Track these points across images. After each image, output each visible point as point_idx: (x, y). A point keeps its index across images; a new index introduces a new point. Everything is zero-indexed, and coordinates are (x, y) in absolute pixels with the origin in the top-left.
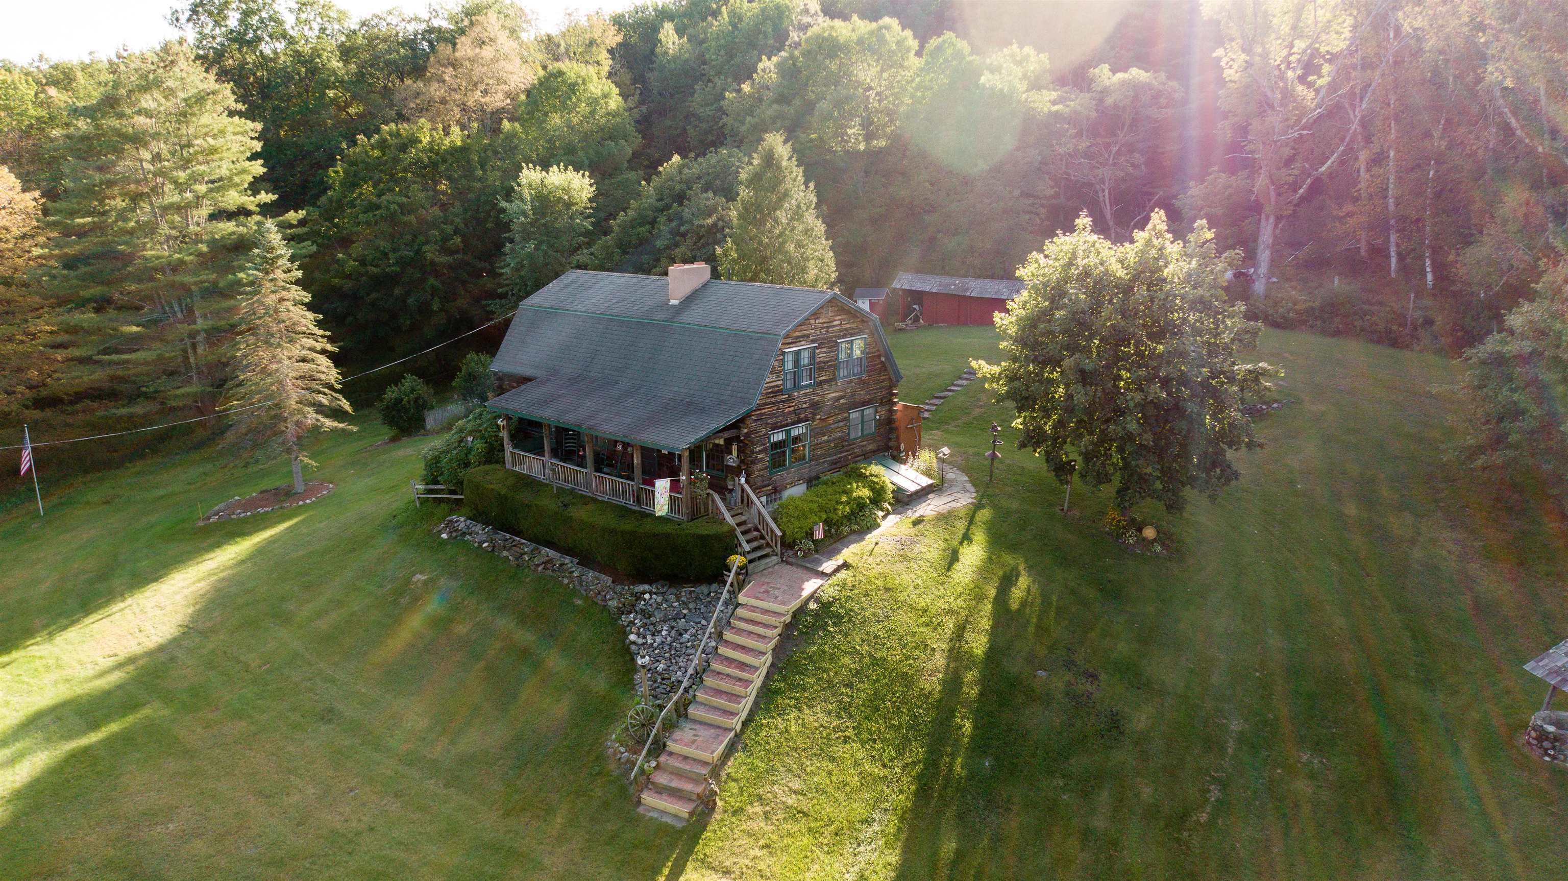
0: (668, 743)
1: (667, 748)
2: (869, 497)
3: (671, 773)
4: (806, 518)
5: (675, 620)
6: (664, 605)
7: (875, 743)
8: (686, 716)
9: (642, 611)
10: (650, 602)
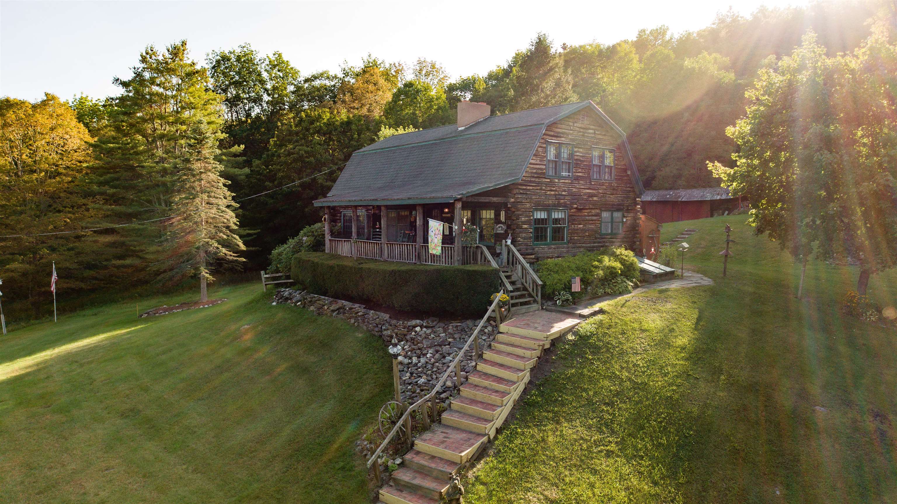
0: (416, 442)
1: (415, 447)
2: (620, 269)
3: (416, 471)
4: (565, 273)
5: (440, 346)
6: (432, 336)
7: (642, 459)
8: (440, 422)
9: (412, 339)
10: (420, 334)
